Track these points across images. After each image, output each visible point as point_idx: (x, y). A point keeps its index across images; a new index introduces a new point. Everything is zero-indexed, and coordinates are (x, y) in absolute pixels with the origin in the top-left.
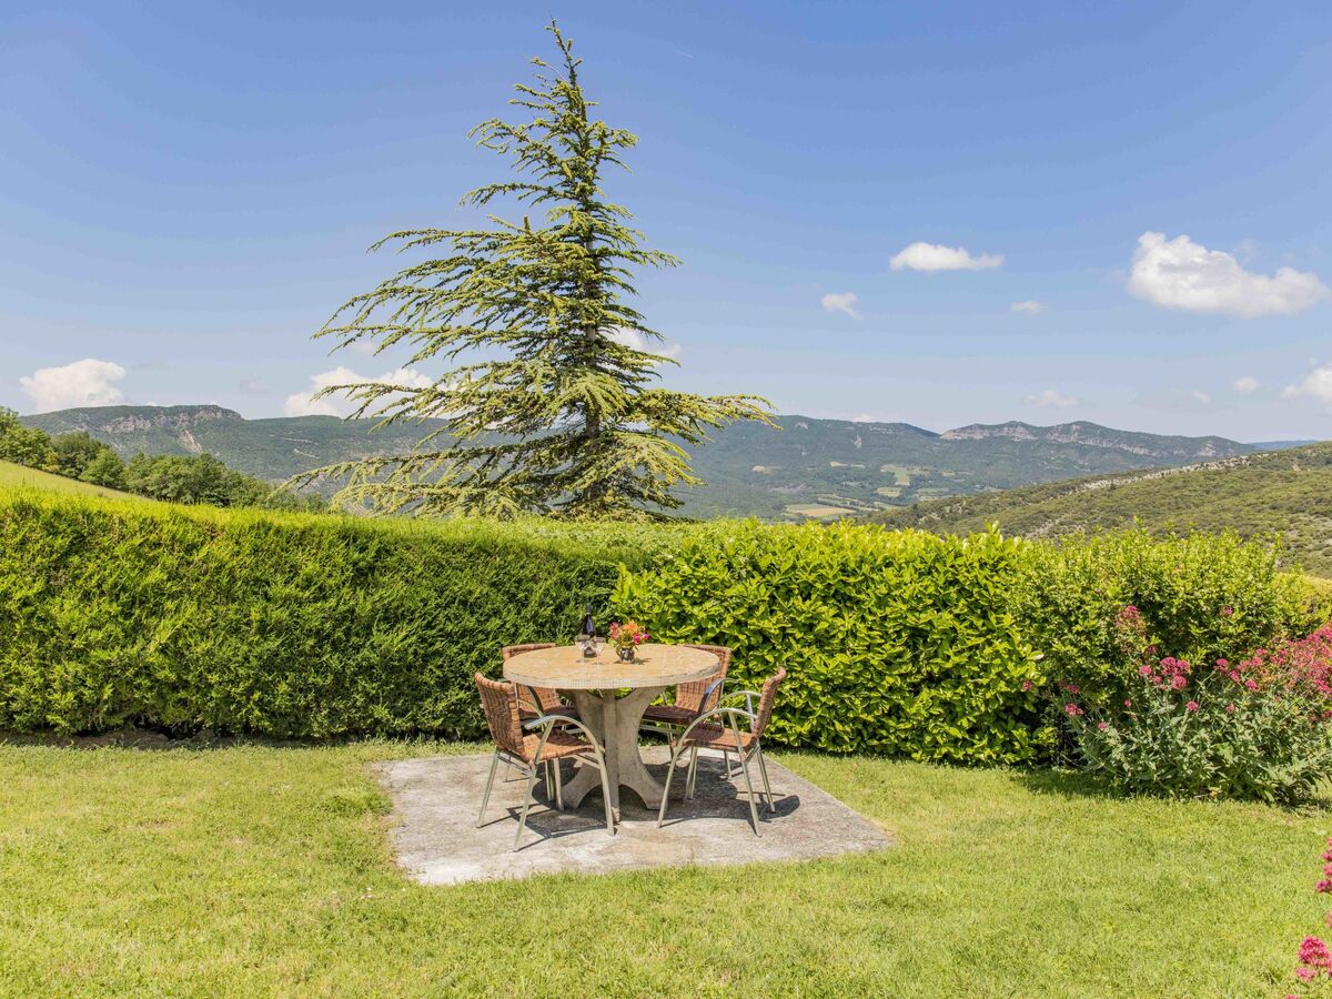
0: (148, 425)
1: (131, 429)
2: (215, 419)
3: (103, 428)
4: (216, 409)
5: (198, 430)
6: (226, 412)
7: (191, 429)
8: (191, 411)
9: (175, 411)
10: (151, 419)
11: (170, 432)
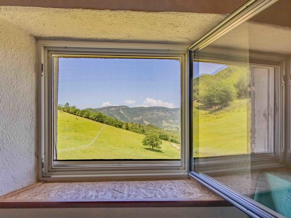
0: (115, 109)
1: (113, 110)
2: (125, 108)
3: (109, 110)
4: (125, 106)
5: (123, 109)
6: (127, 107)
7: (122, 109)
8: (122, 106)
9: (119, 107)
10: (116, 108)
11: (118, 110)
